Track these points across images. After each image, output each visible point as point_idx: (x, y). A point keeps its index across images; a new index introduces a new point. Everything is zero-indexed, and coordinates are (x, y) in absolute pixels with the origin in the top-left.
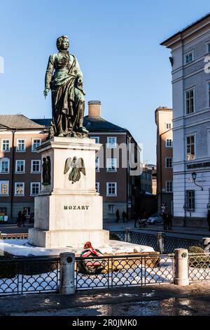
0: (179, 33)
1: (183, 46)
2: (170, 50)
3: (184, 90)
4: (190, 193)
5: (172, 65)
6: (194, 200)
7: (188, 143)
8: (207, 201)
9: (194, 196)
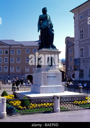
0: (77, 7)
1: (79, 12)
2: (74, 14)
3: (79, 30)
4: (81, 71)
5: (74, 20)
6: (83, 73)
7: (81, 51)
8: (89, 74)
9: (83, 72)
